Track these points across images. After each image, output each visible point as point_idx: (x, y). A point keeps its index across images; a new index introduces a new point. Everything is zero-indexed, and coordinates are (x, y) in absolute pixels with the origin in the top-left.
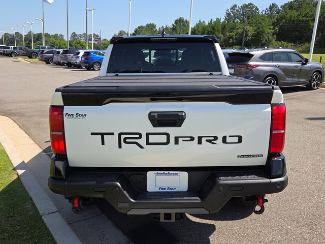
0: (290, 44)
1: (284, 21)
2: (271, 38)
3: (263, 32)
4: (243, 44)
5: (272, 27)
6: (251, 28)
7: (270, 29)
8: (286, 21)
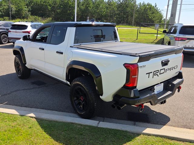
0: (40, 18)
1: (33, 4)
2: (28, 13)
3: (22, 9)
4: (10, 16)
5: (26, 7)
6: (13, 6)
7: (26, 8)
8: (34, 4)
